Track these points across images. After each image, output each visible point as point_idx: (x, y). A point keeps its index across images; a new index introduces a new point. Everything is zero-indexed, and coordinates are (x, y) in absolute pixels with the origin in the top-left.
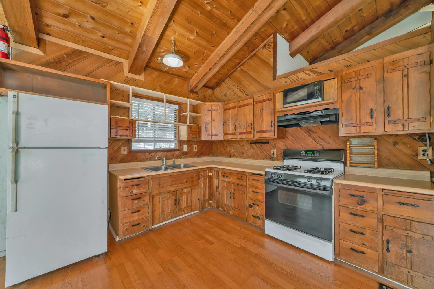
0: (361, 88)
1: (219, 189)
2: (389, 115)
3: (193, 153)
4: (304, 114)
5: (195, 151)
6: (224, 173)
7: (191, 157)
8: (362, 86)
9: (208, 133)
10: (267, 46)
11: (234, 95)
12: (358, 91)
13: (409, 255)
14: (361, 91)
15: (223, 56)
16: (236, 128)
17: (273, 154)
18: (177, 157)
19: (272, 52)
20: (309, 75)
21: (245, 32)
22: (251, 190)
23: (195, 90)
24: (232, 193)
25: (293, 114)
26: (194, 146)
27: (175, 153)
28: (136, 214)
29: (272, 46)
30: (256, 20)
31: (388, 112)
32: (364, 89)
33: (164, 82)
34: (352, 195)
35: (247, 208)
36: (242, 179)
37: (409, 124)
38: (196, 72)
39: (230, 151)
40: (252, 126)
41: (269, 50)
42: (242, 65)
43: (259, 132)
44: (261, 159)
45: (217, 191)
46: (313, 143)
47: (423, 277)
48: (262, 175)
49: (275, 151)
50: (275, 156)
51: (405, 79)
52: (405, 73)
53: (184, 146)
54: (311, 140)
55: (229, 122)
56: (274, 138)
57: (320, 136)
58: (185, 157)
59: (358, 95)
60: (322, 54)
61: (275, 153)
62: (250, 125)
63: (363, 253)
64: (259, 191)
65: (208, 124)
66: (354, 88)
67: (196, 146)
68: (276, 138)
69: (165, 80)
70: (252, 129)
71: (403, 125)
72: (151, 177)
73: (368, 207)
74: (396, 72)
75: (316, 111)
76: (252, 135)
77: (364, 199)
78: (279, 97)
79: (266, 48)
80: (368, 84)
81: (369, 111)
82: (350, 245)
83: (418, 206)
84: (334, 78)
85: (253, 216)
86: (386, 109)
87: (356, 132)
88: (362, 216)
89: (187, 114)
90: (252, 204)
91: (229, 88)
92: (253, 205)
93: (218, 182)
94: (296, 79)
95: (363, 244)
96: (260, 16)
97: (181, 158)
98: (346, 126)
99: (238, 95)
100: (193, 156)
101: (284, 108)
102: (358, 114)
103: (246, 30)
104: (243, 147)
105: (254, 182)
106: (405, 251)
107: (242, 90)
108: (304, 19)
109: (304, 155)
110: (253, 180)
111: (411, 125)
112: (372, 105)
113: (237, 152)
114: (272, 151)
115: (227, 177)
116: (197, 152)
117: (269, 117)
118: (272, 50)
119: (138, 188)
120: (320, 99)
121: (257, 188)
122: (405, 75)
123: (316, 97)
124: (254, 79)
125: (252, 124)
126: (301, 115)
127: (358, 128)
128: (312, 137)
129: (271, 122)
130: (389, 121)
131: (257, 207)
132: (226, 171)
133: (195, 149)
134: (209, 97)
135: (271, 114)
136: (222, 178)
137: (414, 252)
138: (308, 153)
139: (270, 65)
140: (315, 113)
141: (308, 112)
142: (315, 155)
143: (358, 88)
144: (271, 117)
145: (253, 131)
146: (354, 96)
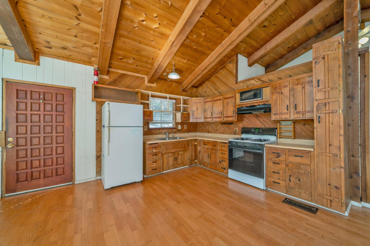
0: (282, 93)
1: (201, 153)
2: (296, 109)
3: (184, 130)
4: (252, 107)
5: (185, 129)
6: (205, 142)
7: (183, 133)
8: (283, 92)
9: (194, 117)
10: (232, 62)
11: (211, 92)
12: (281, 95)
13: (299, 182)
14: (282, 95)
15: (203, 70)
16: (212, 114)
17: (236, 131)
18: (175, 133)
19: (235, 66)
20: (257, 82)
21: (216, 57)
22: (220, 152)
23: (186, 90)
24: (209, 155)
25: (246, 107)
26: (185, 126)
27: (173, 130)
28: (154, 163)
29: (235, 62)
30: (223, 51)
31: (296, 107)
32: (284, 94)
33: (167, 87)
34: (274, 153)
35: (218, 163)
36: (215, 146)
37: (305, 114)
38: (186, 79)
39: (208, 129)
40: (222, 113)
41: (233, 64)
42: (216, 73)
43: (226, 117)
44: (228, 134)
46: (260, 124)
47: (305, 192)
48: (227, 143)
50: (237, 132)
51: (303, 89)
52: (303, 86)
53: (179, 125)
54: (258, 122)
55: (207, 110)
56: (235, 121)
57: (264, 120)
58: (179, 133)
59: (281, 97)
60: (274, 62)
61: (237, 130)
62: (221, 113)
63: (279, 183)
64: (225, 153)
65: (194, 111)
66: (279, 93)
67: (186, 126)
68: (236, 121)
69: (167, 85)
70: (222, 115)
71: (303, 115)
72: (162, 143)
73: (281, 158)
74: (299, 86)
75: (259, 105)
76: (222, 119)
77: (279, 154)
78: (238, 95)
79: (231, 63)
80: (286, 91)
81: (286, 106)
82: (273, 180)
83: (303, 157)
84: (268, 87)
85: (222, 168)
86: (295, 105)
87: (280, 118)
88: (279, 164)
89: (181, 106)
91: (208, 88)
92: (222, 161)
93: (200, 148)
94: (250, 84)
95: (279, 179)
96: (225, 49)
97: (177, 133)
98: (275, 114)
99: (213, 93)
100: (185, 132)
101: (240, 103)
102: (281, 108)
103: (217, 56)
104: (217, 126)
105: (222, 147)
106: (297, 180)
107: (216, 89)
108: (255, 45)
109: (254, 131)
110: (222, 146)
111: (307, 114)
112: (287, 103)
113: (213, 130)
114: (235, 129)
115: (206, 145)
116: (187, 130)
117: (232, 108)
118: (235, 65)
119: (156, 149)
120: (261, 99)
121: (224, 151)
122: (303, 87)
123: (258, 97)
124: (224, 83)
125: (222, 112)
127: (281, 116)
128: (259, 120)
129: (233, 111)
130: (296, 112)
131: (224, 162)
132: (206, 141)
133: (186, 127)
134: (194, 93)
135: (233, 106)
136: (203, 146)
137: (301, 180)
138: (256, 130)
139: (234, 74)
140: (259, 107)
141: (254, 106)
142: (260, 131)
143: (281, 93)
144: (233, 108)
145: (222, 116)
146: (278, 97)
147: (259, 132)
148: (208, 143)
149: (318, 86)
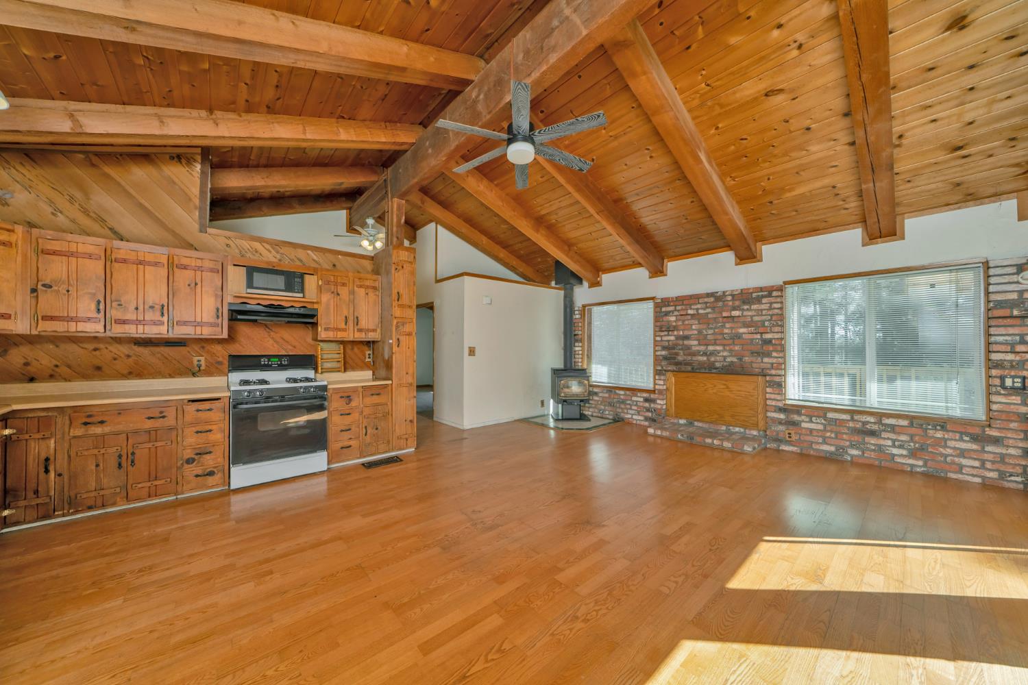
0: (338, 294)
1: (61, 463)
2: (357, 325)
4: (276, 308)
6: (90, 416)
8: (339, 292)
10: (184, 161)
12: (336, 296)
13: (376, 431)
14: (338, 297)
17: (200, 366)
22: (190, 430)
24: (124, 457)
25: (259, 304)
31: (356, 321)
32: (341, 296)
34: (342, 397)
35: (180, 468)
36: (164, 417)
37: (368, 332)
41: (188, 169)
43: (181, 323)
45: (47, 471)
46: (274, 347)
48: (218, 399)
49: (202, 359)
50: (202, 368)
51: (367, 297)
52: (367, 292)
54: (271, 342)
55: (62, 285)
56: (221, 337)
59: (336, 300)
61: (203, 363)
62: (158, 307)
63: (350, 446)
64: (213, 427)
66: (333, 293)
68: (227, 337)
70: (162, 315)
71: (366, 333)
73: (353, 404)
74: (362, 289)
75: (292, 307)
76: (165, 327)
77: (351, 397)
78: (236, 272)
80: (343, 293)
81: (344, 318)
82: (341, 445)
83: (380, 394)
84: (314, 275)
85: (197, 476)
86: (355, 318)
87: (334, 336)
88: (349, 414)
90: (193, 456)
92: (196, 457)
93: (51, 445)
95: (350, 438)
98: (326, 329)
101: (246, 293)
102: (335, 319)
105: (201, 414)
106: (374, 430)
109: (266, 363)
110: (198, 411)
112: (345, 313)
114: (196, 359)
115: (102, 422)
117: (212, 299)
120: (301, 295)
121: (209, 422)
122: (367, 294)
123: (296, 291)
125: (163, 306)
126: (270, 307)
127: (335, 333)
128: (273, 338)
129: (215, 310)
130: (358, 329)
131: (207, 457)
132: (96, 410)
135: (215, 295)
137: (379, 428)
138: (272, 360)
140: (291, 310)
141: (280, 307)
142: (283, 362)
143: (336, 293)
144: (216, 300)
145: (165, 319)
146: (332, 301)
147: (281, 363)
148: (120, 414)
149: (398, 300)
